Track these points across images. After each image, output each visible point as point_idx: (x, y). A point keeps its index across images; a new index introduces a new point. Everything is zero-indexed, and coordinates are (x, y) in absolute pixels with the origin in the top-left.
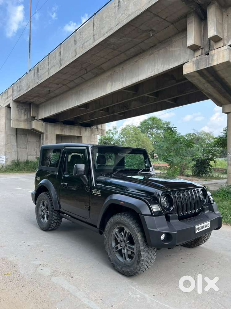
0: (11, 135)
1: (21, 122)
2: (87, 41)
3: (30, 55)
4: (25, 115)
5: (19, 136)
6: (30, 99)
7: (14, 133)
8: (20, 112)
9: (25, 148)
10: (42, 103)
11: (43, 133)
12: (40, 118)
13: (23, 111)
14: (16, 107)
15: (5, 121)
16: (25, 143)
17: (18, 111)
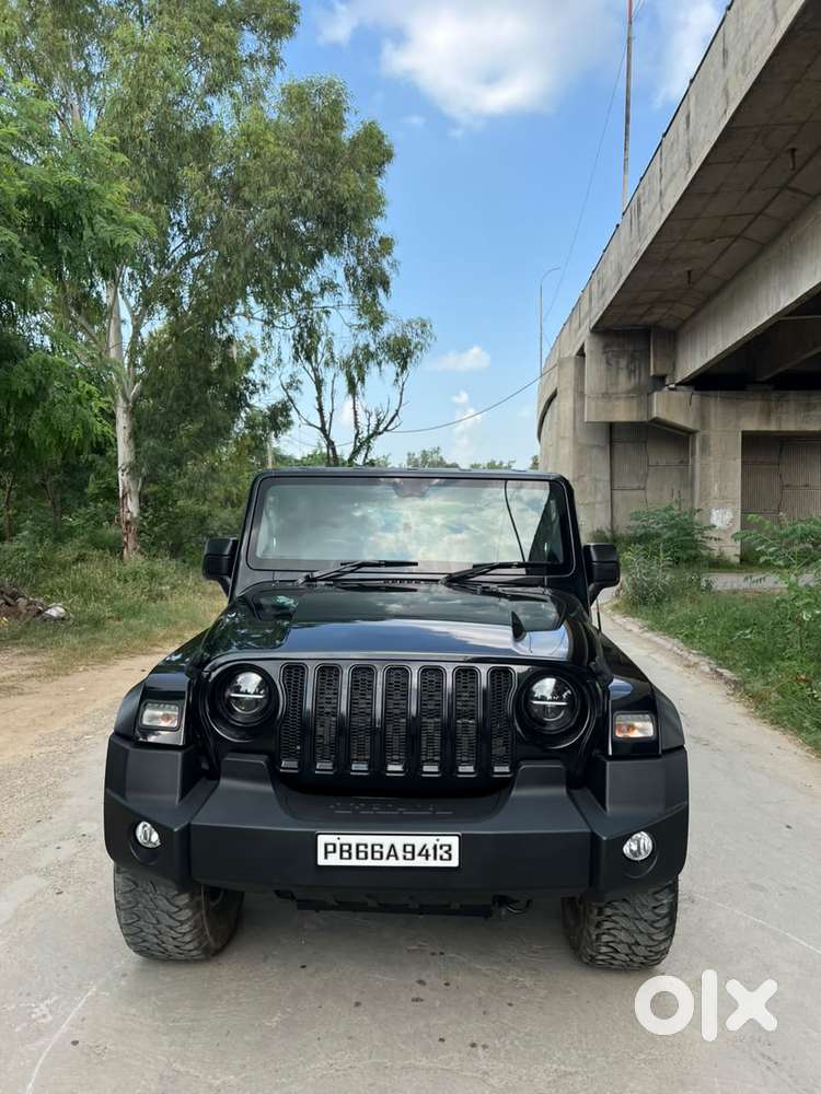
0: (592, 447)
1: (618, 398)
2: (755, 38)
3: (626, 160)
4: (631, 372)
5: (619, 447)
6: (642, 316)
7: (602, 440)
8: (614, 365)
9: (639, 489)
10: (684, 322)
11: (691, 433)
12: (678, 380)
13: (623, 363)
14: (601, 351)
15: (574, 402)
16: (642, 472)
17: (608, 362)
